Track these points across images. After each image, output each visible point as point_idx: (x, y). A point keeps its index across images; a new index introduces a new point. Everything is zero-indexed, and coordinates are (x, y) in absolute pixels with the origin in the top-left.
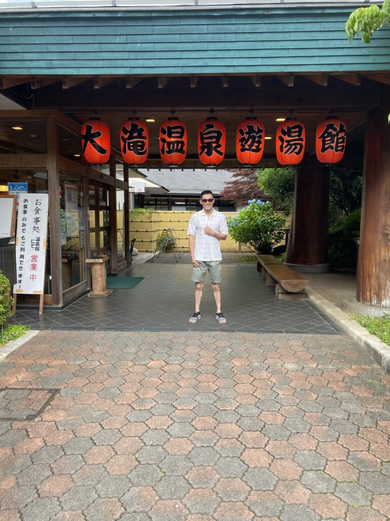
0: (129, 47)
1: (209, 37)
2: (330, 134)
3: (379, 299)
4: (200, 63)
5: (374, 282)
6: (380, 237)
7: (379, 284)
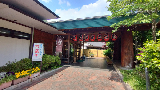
0: (78, 25)
1: (89, 23)
2: (113, 36)
3: (125, 66)
4: (88, 26)
5: (124, 63)
6: (124, 54)
7: (125, 63)
